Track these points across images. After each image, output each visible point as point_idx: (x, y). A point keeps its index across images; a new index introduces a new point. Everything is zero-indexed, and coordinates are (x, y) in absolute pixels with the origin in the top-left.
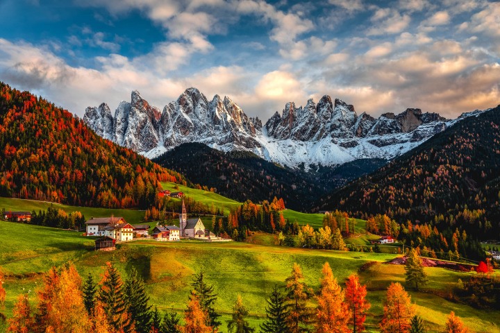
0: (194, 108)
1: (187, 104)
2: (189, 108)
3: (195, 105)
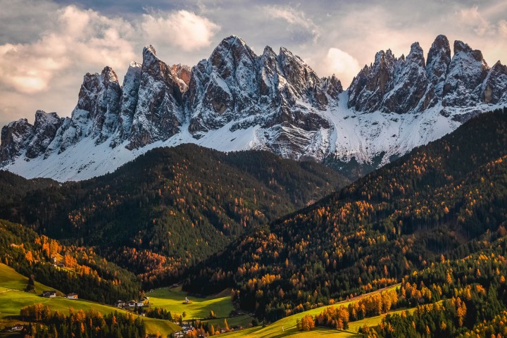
0: (235, 68)
1: (224, 63)
2: (227, 69)
3: (235, 65)
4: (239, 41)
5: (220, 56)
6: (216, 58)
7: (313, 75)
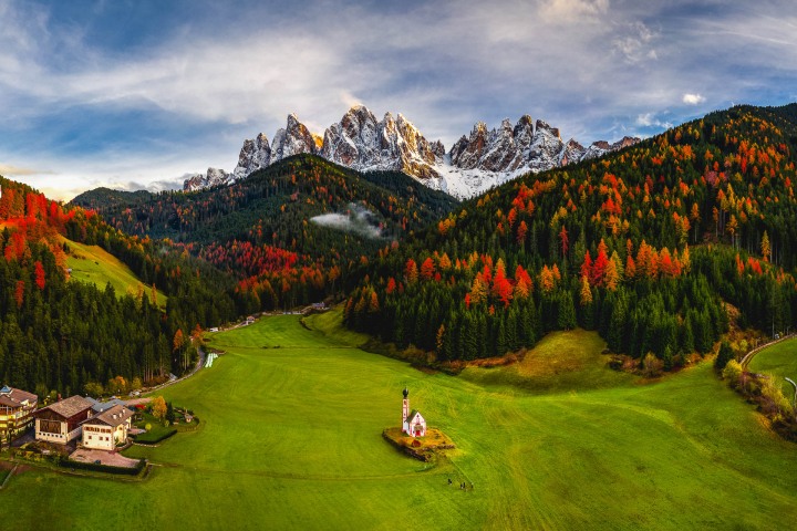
0: (360, 130)
1: (352, 126)
2: (354, 131)
3: (361, 127)
5: (348, 120)
7: (423, 138)
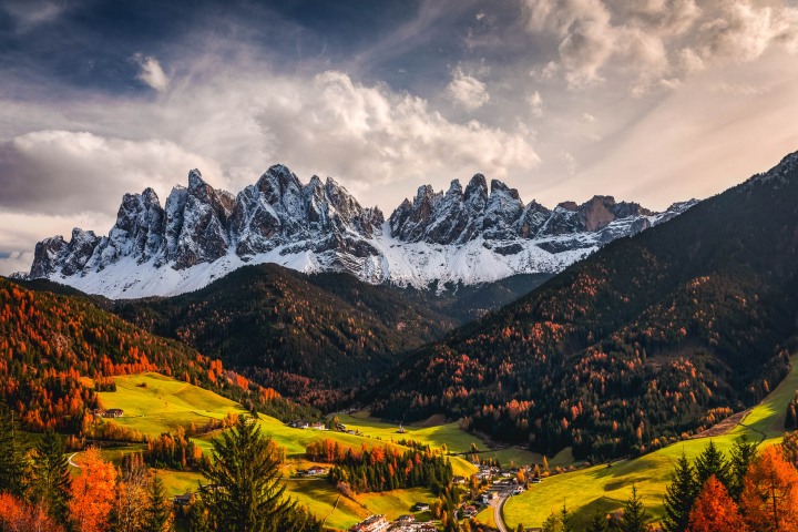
0: (282, 195)
1: (271, 190)
2: (274, 196)
3: (282, 192)
4: (286, 170)
5: (267, 183)
6: (263, 184)
7: (357, 205)
